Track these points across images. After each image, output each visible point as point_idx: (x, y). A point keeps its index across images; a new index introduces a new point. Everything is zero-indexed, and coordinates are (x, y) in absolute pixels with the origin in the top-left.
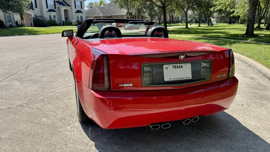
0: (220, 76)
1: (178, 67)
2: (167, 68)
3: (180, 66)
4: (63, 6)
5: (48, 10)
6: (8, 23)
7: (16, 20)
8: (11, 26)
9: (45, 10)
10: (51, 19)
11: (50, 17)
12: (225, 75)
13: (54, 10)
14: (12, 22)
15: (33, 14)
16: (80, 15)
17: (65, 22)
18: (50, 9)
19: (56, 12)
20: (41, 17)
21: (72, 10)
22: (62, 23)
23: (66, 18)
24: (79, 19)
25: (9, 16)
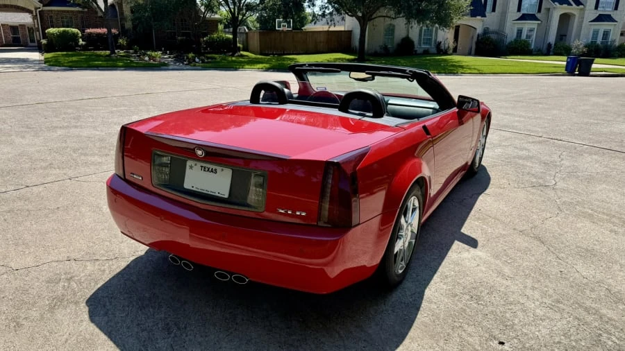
0: (290, 212)
1: (210, 170)
2: (191, 167)
4: (561, 4)
5: (520, 15)
6: (423, 46)
7: (440, 39)
8: (426, 53)
9: (513, 14)
10: (521, 36)
11: (520, 32)
12: (304, 214)
13: (534, 15)
14: (430, 44)
15: (481, 25)
16: (603, 26)
17: (555, 44)
18: (523, 15)
19: (539, 20)
20: (497, 33)
21: (584, 14)
23: (561, 36)
24: (597, 37)
25: (429, 32)
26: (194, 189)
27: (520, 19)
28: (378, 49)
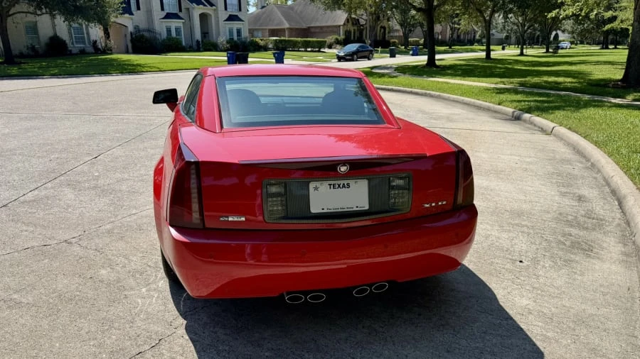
0: (433, 204)
1: (341, 186)
2: (316, 189)
3: (344, 184)
4: (198, 5)
5: (164, 14)
6: (77, 46)
7: (93, 38)
8: (83, 52)
9: (158, 14)
10: (171, 34)
11: (169, 30)
12: (444, 203)
13: (177, 14)
14: (84, 43)
15: (131, 23)
16: (235, 25)
17: (202, 41)
18: (168, 14)
19: (182, 19)
20: (149, 31)
21: (218, 13)
22: (194, 43)
23: (205, 34)
24: (233, 36)
25: (79, 30)
26: (325, 211)
27: (166, 17)
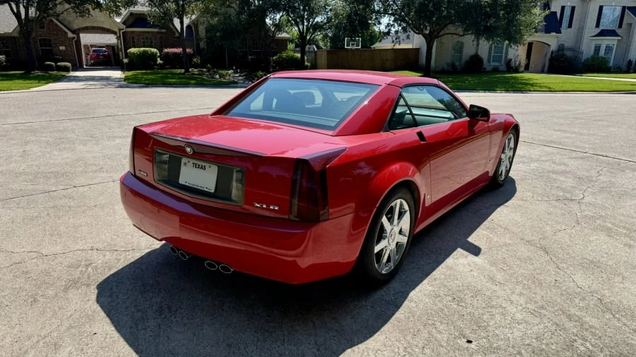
2: (185, 164)
3: (202, 166)
5: (598, 31)
6: (492, 64)
7: (510, 56)
8: (495, 70)
9: (590, 29)
10: (598, 53)
11: (597, 49)
12: (276, 208)
13: (614, 30)
14: (500, 61)
15: (556, 42)
18: (602, 31)
19: (619, 36)
20: (573, 50)
22: (625, 63)
25: (499, 50)
26: (187, 184)
27: (598, 35)
28: (446, 67)
